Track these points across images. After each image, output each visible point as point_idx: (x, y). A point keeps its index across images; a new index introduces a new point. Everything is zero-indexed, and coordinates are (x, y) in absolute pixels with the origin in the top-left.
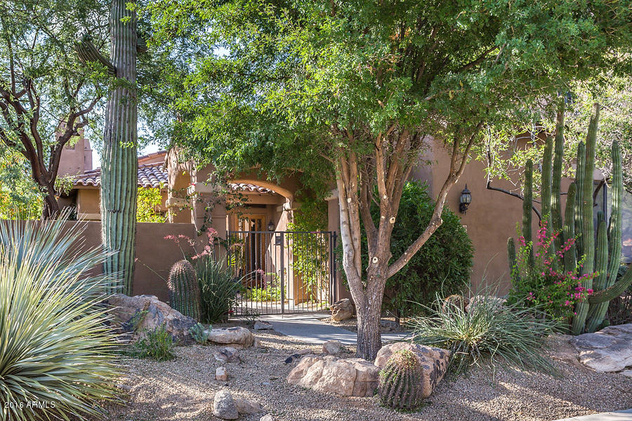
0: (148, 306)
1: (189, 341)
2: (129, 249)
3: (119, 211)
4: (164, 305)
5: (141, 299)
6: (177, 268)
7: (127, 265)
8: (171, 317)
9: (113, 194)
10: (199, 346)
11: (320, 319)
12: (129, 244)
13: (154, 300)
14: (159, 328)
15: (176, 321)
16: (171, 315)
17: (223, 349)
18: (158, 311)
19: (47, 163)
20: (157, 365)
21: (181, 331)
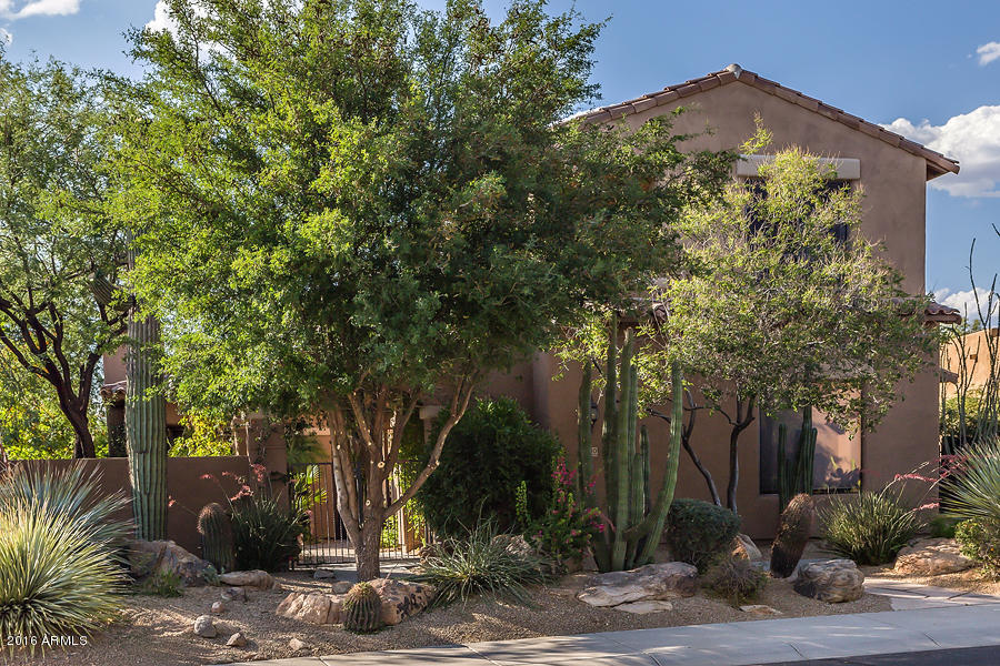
0: (164, 551)
1: (201, 583)
2: (159, 492)
3: (146, 452)
4: (180, 549)
5: (160, 543)
6: (206, 511)
7: (158, 508)
8: (185, 560)
9: (138, 433)
10: (211, 588)
11: (408, 568)
12: (159, 486)
13: (171, 544)
14: (174, 570)
15: (189, 564)
16: (185, 558)
17: (229, 589)
18: (173, 554)
19: (76, 390)
20: (162, 601)
21: (194, 573)
